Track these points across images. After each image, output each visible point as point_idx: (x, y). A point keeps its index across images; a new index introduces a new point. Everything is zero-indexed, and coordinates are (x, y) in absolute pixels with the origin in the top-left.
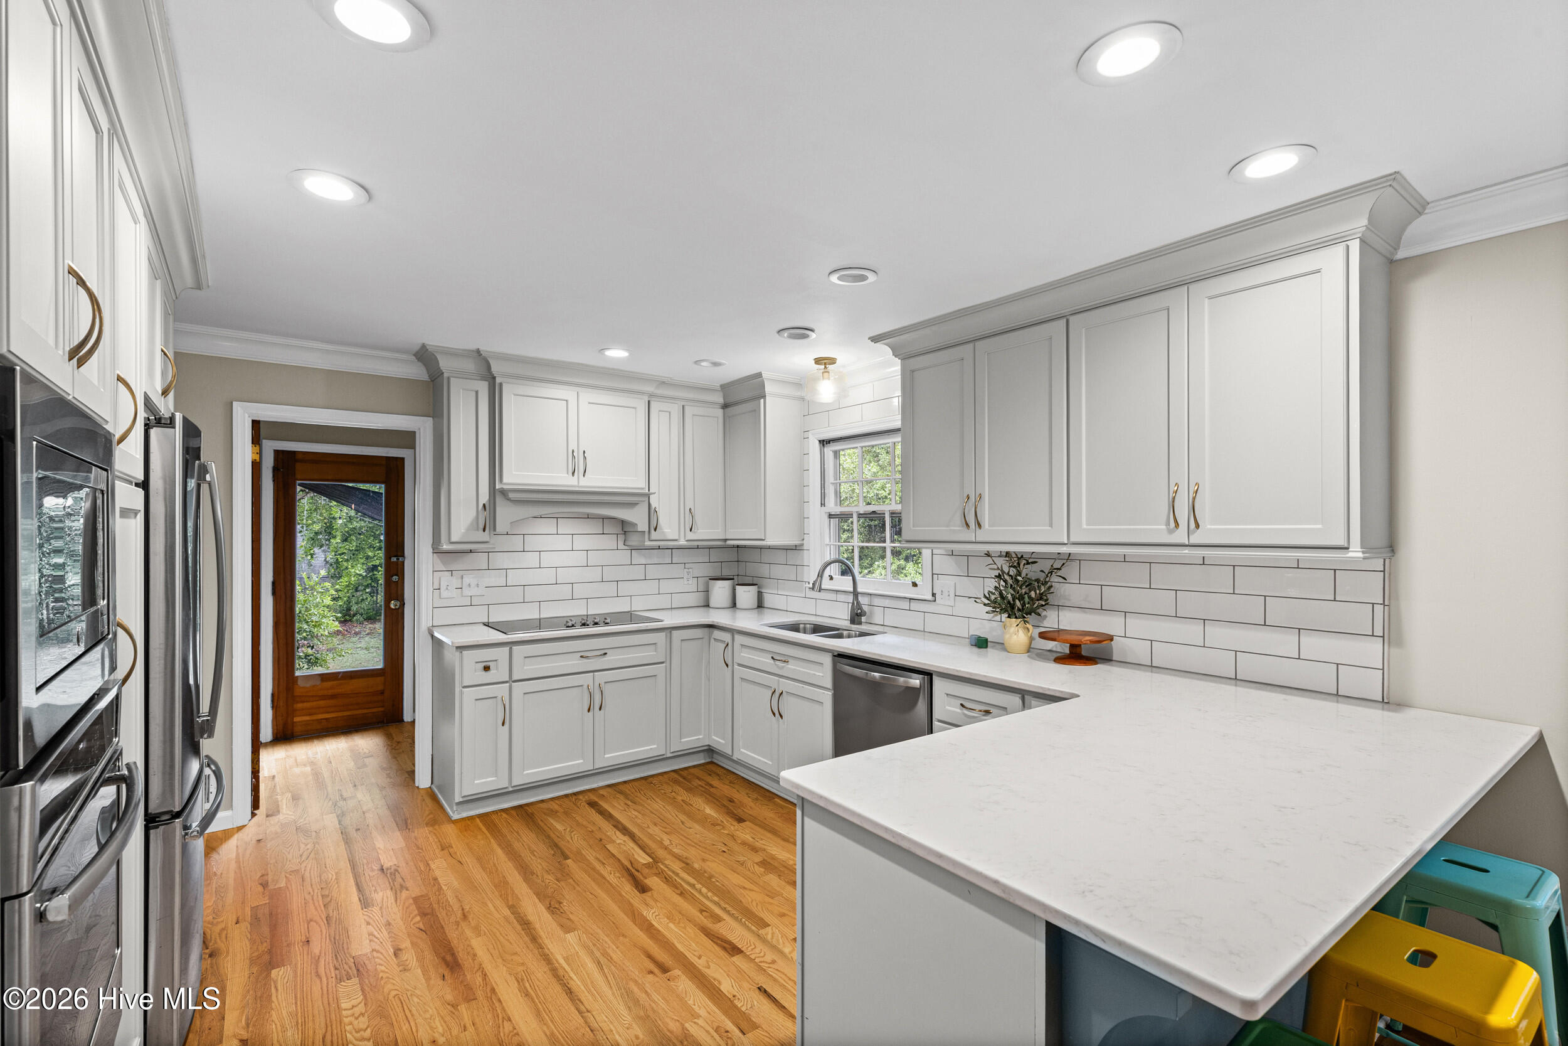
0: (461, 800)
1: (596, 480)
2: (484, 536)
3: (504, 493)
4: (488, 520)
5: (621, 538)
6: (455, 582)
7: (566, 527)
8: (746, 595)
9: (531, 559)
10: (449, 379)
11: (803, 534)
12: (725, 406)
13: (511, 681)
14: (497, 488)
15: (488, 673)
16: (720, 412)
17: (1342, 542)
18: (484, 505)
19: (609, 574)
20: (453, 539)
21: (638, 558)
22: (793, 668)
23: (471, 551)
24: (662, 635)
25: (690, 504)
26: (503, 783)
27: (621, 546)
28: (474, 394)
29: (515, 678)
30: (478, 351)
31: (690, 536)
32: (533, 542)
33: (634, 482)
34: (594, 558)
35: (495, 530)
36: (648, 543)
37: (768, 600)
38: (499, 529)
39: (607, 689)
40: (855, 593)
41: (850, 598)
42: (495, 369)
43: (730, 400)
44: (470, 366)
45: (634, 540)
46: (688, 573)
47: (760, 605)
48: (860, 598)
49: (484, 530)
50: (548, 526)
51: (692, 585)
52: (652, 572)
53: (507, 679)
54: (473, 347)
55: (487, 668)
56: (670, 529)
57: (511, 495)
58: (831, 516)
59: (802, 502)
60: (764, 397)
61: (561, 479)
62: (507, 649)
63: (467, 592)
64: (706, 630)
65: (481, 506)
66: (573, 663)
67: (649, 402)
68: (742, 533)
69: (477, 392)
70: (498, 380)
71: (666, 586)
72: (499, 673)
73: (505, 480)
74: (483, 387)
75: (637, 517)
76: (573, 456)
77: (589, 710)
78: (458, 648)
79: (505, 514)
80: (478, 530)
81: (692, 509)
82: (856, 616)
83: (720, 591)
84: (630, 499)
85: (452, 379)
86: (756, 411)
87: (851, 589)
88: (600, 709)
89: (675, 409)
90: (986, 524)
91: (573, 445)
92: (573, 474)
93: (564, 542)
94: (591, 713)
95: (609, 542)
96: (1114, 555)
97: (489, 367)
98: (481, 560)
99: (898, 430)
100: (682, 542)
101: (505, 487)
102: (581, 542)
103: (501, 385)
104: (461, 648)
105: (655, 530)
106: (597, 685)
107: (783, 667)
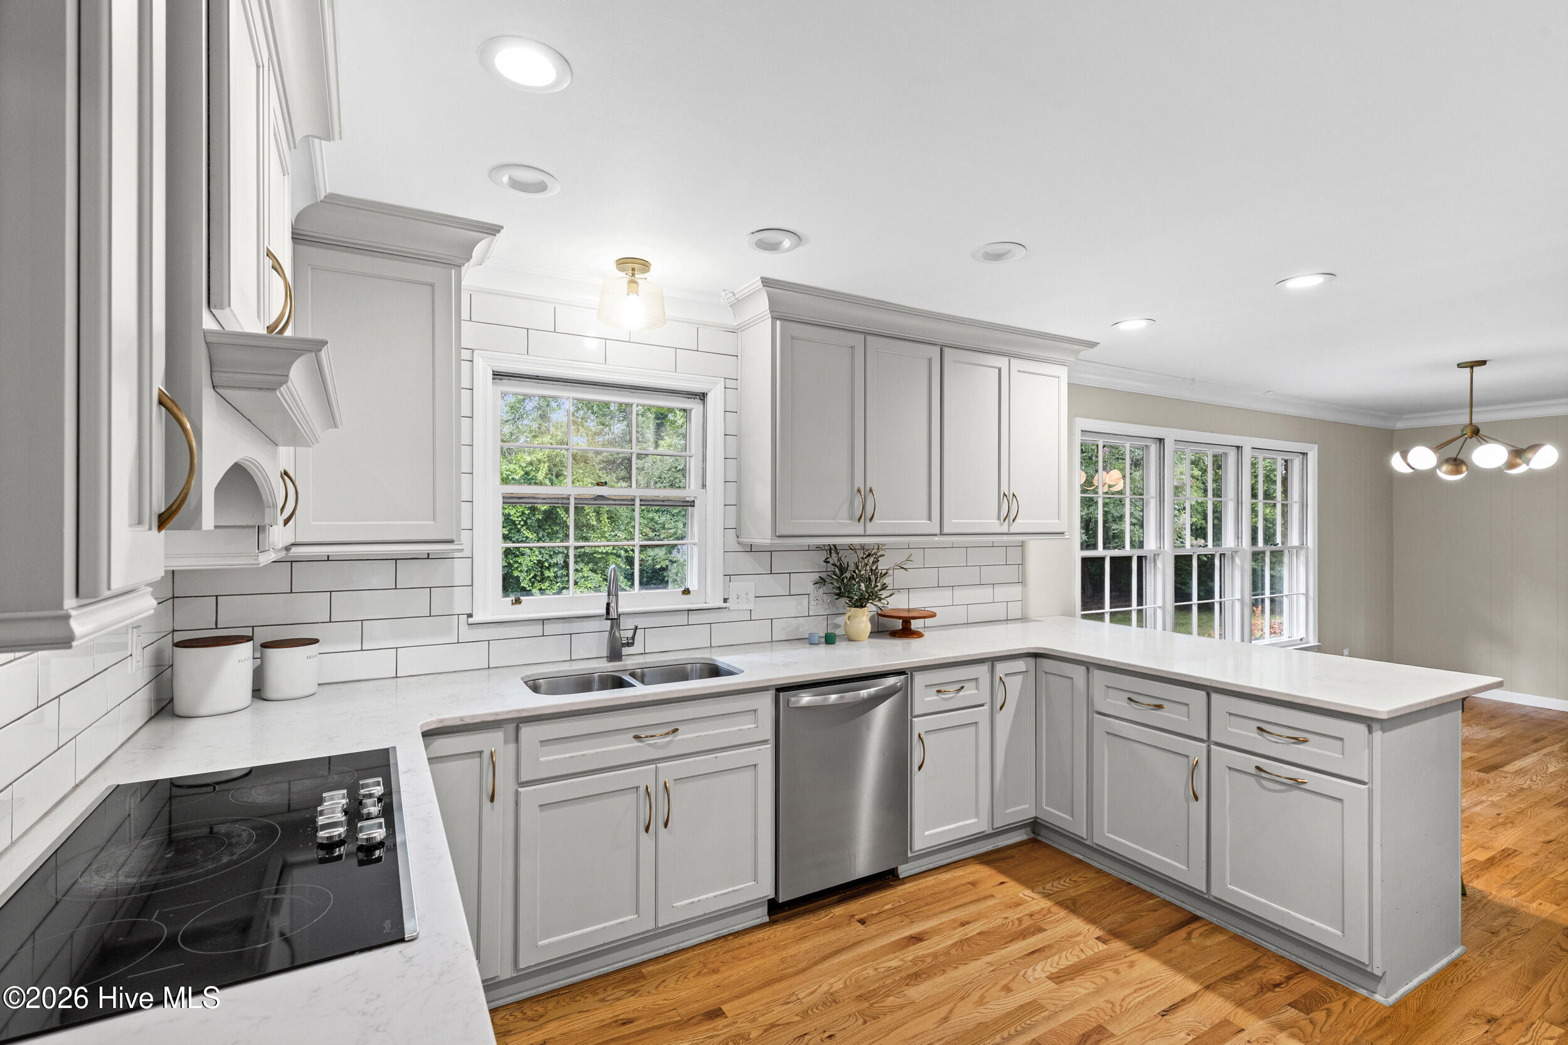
22: (688, 737)
107: (669, 742)
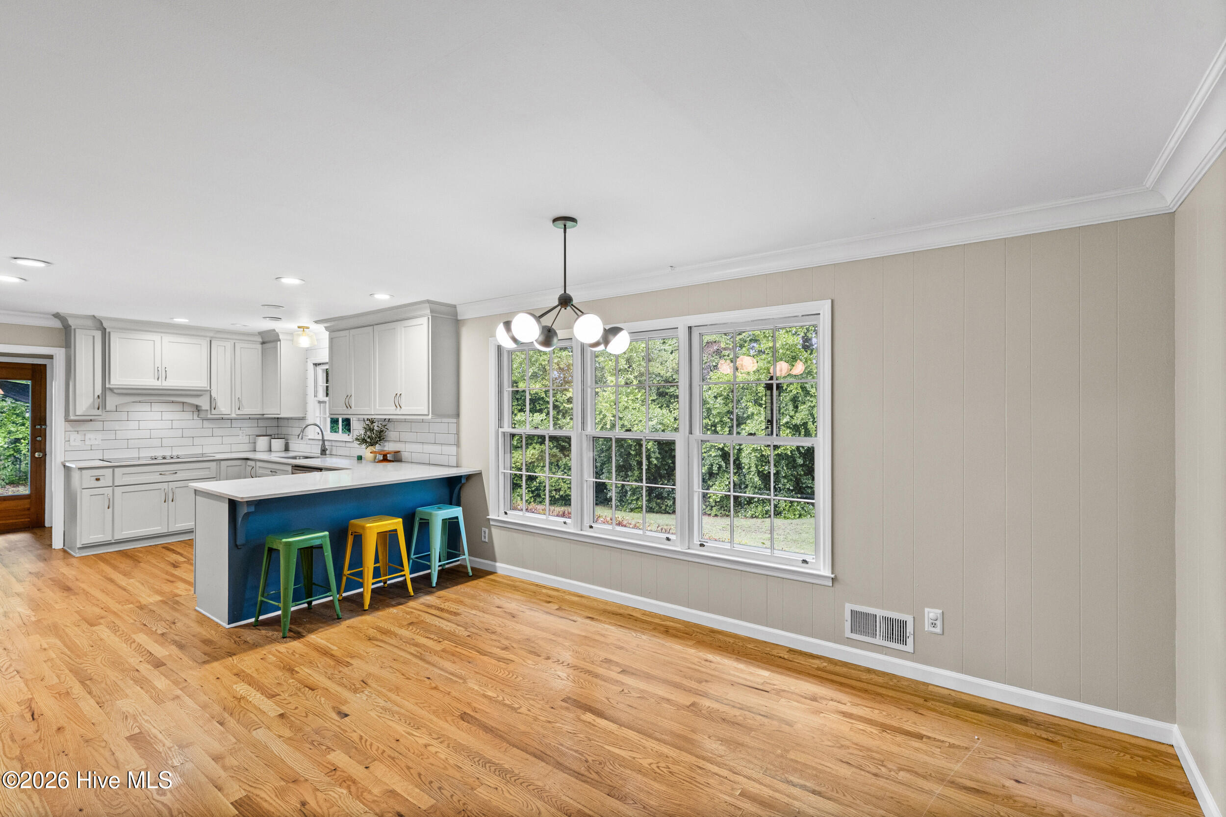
0: (81, 546)
1: (172, 382)
2: (99, 412)
3: (111, 390)
4: (101, 402)
5: (196, 414)
6: (79, 437)
7: (156, 407)
8: (277, 444)
9: (133, 425)
10: (75, 330)
11: (305, 411)
12: (263, 343)
13: (114, 486)
14: (107, 386)
15: (98, 482)
16: (259, 346)
17: (426, 413)
18: (98, 396)
19: (187, 433)
20: (77, 414)
21: (206, 424)
23: (91, 420)
24: (214, 463)
25: (238, 395)
26: (108, 538)
27: (195, 417)
28: (92, 338)
29: (116, 485)
30: (94, 316)
31: (239, 412)
32: (132, 416)
33: (200, 383)
34: (176, 424)
35: (105, 409)
36: (209, 416)
37: (292, 446)
38: (108, 409)
39: (177, 491)
40: (323, 440)
41: (321, 443)
42: (105, 325)
43: (266, 340)
44: (89, 323)
45: (202, 415)
46: (243, 433)
47: (287, 449)
48: (326, 443)
49: (98, 409)
50: (146, 407)
51: (246, 439)
52: (217, 432)
53: (111, 485)
54: (93, 314)
55: (98, 480)
56: (224, 407)
57: (115, 391)
58: (320, 402)
59: (305, 395)
60: (280, 341)
61: (149, 381)
62: (111, 470)
63: (88, 442)
64: (244, 461)
65: (96, 396)
66: (157, 478)
67: (211, 341)
68: (272, 411)
69: (94, 337)
70: (107, 330)
71: (226, 440)
72: (106, 481)
73: (112, 383)
74: (98, 335)
75: (204, 403)
76: (158, 370)
77: (165, 502)
78: (79, 469)
79: (112, 401)
80: (94, 408)
81: (240, 398)
82: (323, 451)
83: (262, 442)
84: (198, 393)
85: (77, 330)
86: (276, 348)
87: (321, 438)
88: (172, 501)
89: (229, 345)
90: (353, 407)
91: (158, 364)
92: (158, 379)
93: (158, 416)
94: (166, 503)
95: (187, 415)
96: (417, 419)
97: (102, 324)
98: (99, 425)
99: (327, 363)
100: (234, 416)
101: (111, 387)
102: (166, 416)
103: (109, 333)
104: (81, 469)
105: (215, 409)
106: (170, 488)
